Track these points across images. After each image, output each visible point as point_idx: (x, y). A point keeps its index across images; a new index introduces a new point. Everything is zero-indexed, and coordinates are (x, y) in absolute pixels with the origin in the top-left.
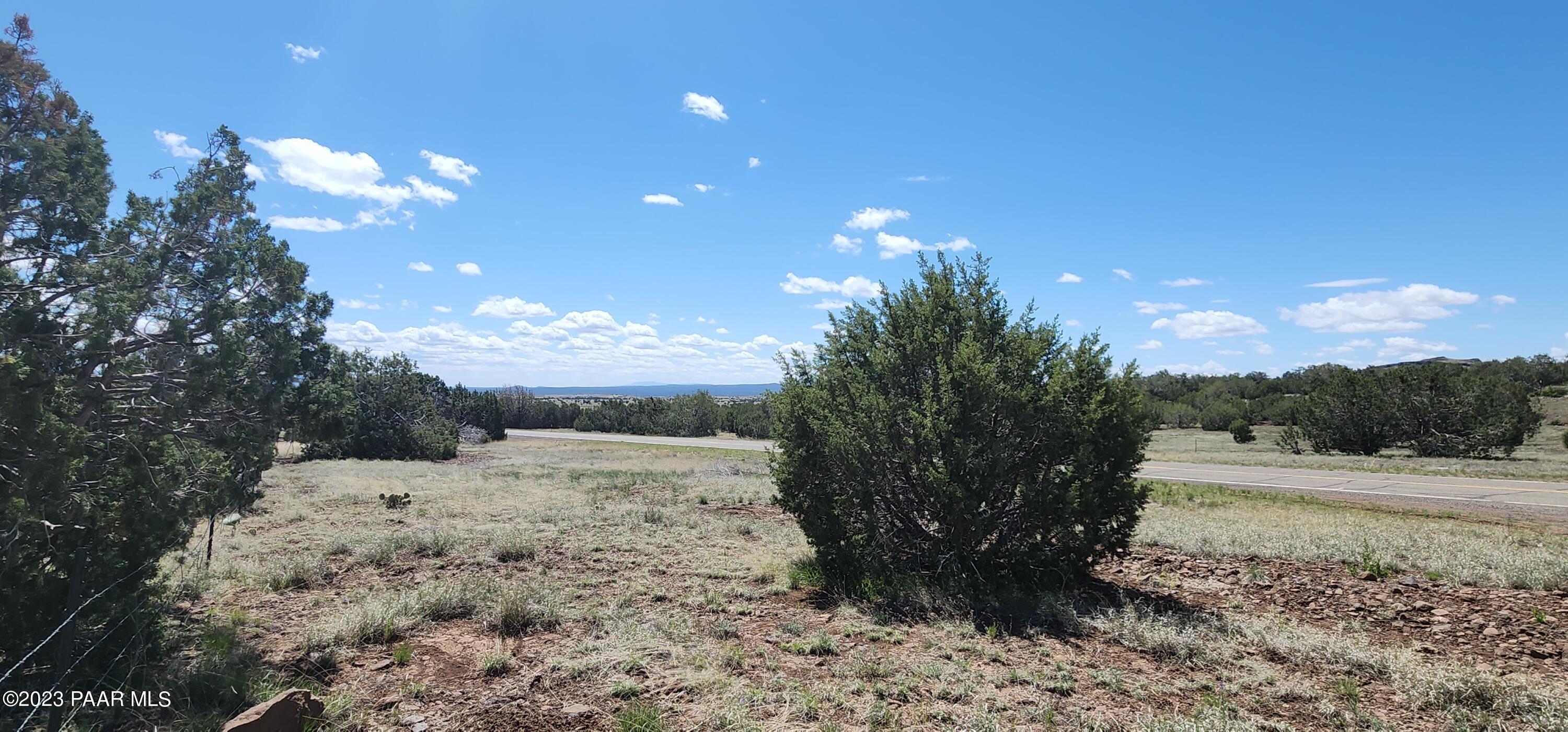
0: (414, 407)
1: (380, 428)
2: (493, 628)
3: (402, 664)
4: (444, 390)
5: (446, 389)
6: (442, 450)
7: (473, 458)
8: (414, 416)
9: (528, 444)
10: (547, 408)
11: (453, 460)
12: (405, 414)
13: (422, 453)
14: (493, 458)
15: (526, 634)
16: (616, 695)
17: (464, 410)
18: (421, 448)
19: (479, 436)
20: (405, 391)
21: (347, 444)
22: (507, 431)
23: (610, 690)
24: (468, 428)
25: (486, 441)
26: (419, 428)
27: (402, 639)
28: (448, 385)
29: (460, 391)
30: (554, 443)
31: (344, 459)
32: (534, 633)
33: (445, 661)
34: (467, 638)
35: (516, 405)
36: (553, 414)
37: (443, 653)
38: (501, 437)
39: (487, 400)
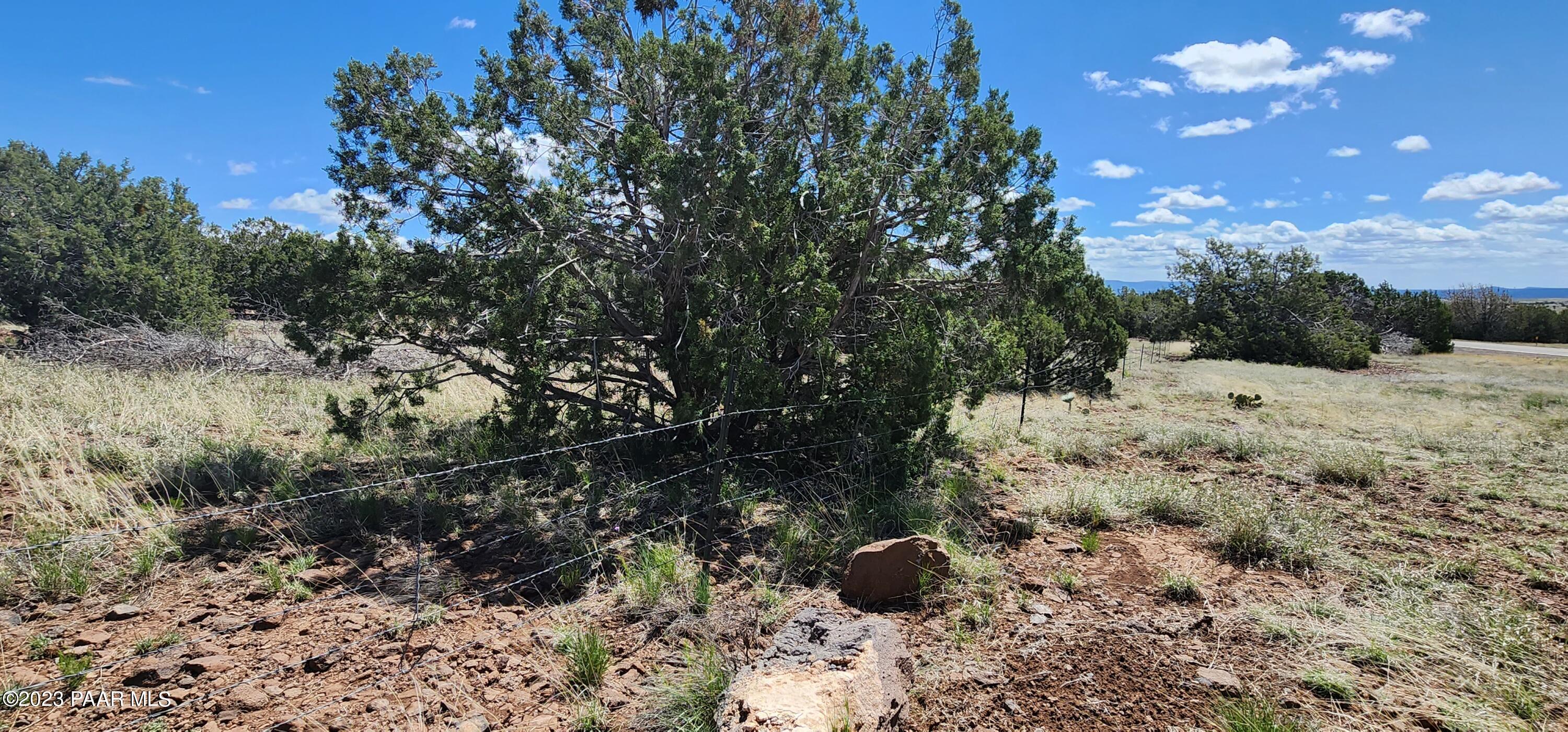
0: (1316, 308)
1: (1271, 329)
2: (1214, 547)
3: (1088, 553)
4: (1363, 290)
5: (1366, 289)
6: (1347, 357)
7: (1389, 369)
8: (1314, 318)
9: (1483, 359)
10: (1534, 316)
11: (1362, 371)
12: (1303, 315)
13: (1323, 359)
14: (1418, 371)
15: (1255, 565)
16: (1307, 685)
17: (1391, 313)
18: (1322, 355)
19: (1410, 346)
20: (1304, 290)
21: (1235, 345)
22: (1457, 343)
23: (1303, 676)
24: (1395, 336)
25: (1418, 353)
26: (1319, 331)
27: (1110, 529)
28: (1369, 284)
29: (1386, 293)
30: (1524, 360)
31: (1230, 360)
32: (1266, 568)
33: (1134, 565)
34: (1181, 549)
35: (1479, 311)
36: (1545, 323)
37: (1139, 556)
38: (1446, 349)
39: (1424, 302)
